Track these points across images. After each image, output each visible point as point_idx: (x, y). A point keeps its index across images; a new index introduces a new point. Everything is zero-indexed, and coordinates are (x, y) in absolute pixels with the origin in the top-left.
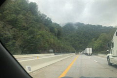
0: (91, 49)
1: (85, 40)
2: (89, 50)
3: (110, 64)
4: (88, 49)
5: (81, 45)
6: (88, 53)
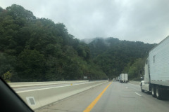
1: (120, 63)
3: (143, 91)
4: (123, 75)
5: (114, 70)
6: (123, 80)
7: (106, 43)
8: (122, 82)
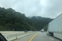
0: (44, 30)
2: (43, 30)
5: (40, 28)
7: (37, 18)
8: (42, 32)
